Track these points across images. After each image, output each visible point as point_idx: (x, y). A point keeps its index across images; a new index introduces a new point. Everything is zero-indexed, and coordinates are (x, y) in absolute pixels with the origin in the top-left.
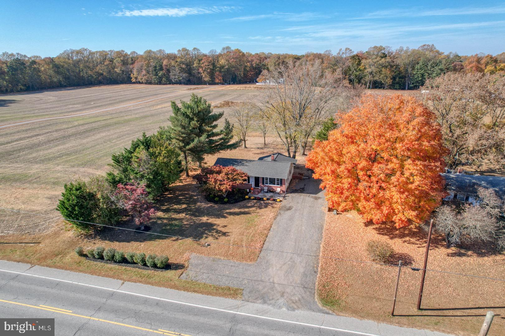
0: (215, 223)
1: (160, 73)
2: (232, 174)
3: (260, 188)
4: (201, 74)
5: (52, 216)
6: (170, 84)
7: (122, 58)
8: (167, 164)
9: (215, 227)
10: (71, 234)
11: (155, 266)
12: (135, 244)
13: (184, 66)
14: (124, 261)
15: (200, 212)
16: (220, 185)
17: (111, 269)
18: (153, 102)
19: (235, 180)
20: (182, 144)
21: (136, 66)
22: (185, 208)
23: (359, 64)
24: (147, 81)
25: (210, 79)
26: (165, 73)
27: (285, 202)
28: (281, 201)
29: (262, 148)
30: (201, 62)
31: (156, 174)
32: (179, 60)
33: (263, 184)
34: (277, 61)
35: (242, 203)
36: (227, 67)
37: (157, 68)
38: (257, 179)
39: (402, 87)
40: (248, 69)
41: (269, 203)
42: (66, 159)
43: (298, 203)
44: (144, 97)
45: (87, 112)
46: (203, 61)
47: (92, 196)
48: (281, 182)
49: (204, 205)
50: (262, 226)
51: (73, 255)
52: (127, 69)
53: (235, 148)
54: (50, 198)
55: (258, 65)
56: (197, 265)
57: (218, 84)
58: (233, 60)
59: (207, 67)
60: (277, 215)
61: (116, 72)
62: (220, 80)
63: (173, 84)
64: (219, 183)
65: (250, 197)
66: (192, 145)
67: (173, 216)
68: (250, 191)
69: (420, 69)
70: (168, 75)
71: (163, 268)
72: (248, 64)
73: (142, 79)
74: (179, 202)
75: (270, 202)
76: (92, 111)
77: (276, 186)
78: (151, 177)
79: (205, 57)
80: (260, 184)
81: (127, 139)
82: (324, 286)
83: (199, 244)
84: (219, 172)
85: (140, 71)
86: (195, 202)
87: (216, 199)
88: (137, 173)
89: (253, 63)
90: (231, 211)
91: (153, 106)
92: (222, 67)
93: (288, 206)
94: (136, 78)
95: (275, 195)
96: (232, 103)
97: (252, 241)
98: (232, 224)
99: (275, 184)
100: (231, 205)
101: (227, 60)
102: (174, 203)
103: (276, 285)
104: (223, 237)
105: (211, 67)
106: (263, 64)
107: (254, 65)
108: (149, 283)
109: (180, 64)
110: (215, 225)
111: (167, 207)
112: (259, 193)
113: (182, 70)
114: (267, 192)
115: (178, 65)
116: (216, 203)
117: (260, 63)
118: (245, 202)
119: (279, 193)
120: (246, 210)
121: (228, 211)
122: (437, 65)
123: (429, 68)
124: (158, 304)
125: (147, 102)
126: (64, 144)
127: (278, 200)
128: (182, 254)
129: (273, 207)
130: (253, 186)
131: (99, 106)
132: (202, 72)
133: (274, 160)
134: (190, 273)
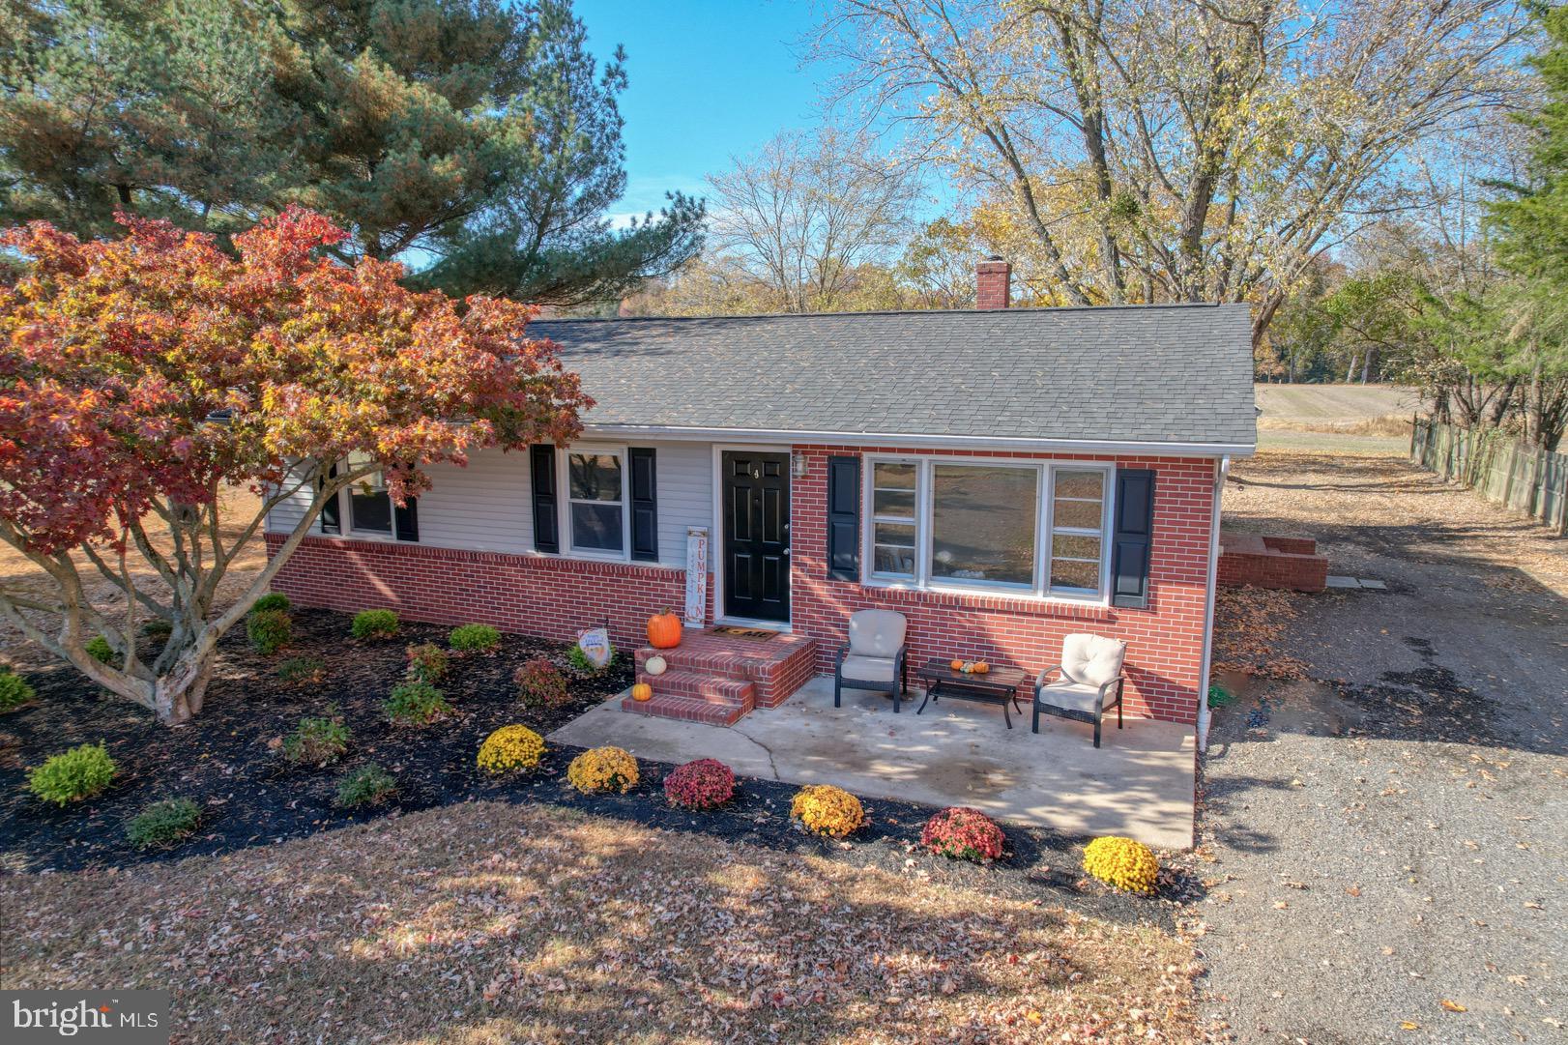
3: (789, 634)
33: (842, 568)
41: (903, 928)
77: (1038, 597)
80: (804, 573)
95: (1032, 747)
99: (1020, 576)
112: (756, 699)
114: (894, 696)
130: (694, 603)
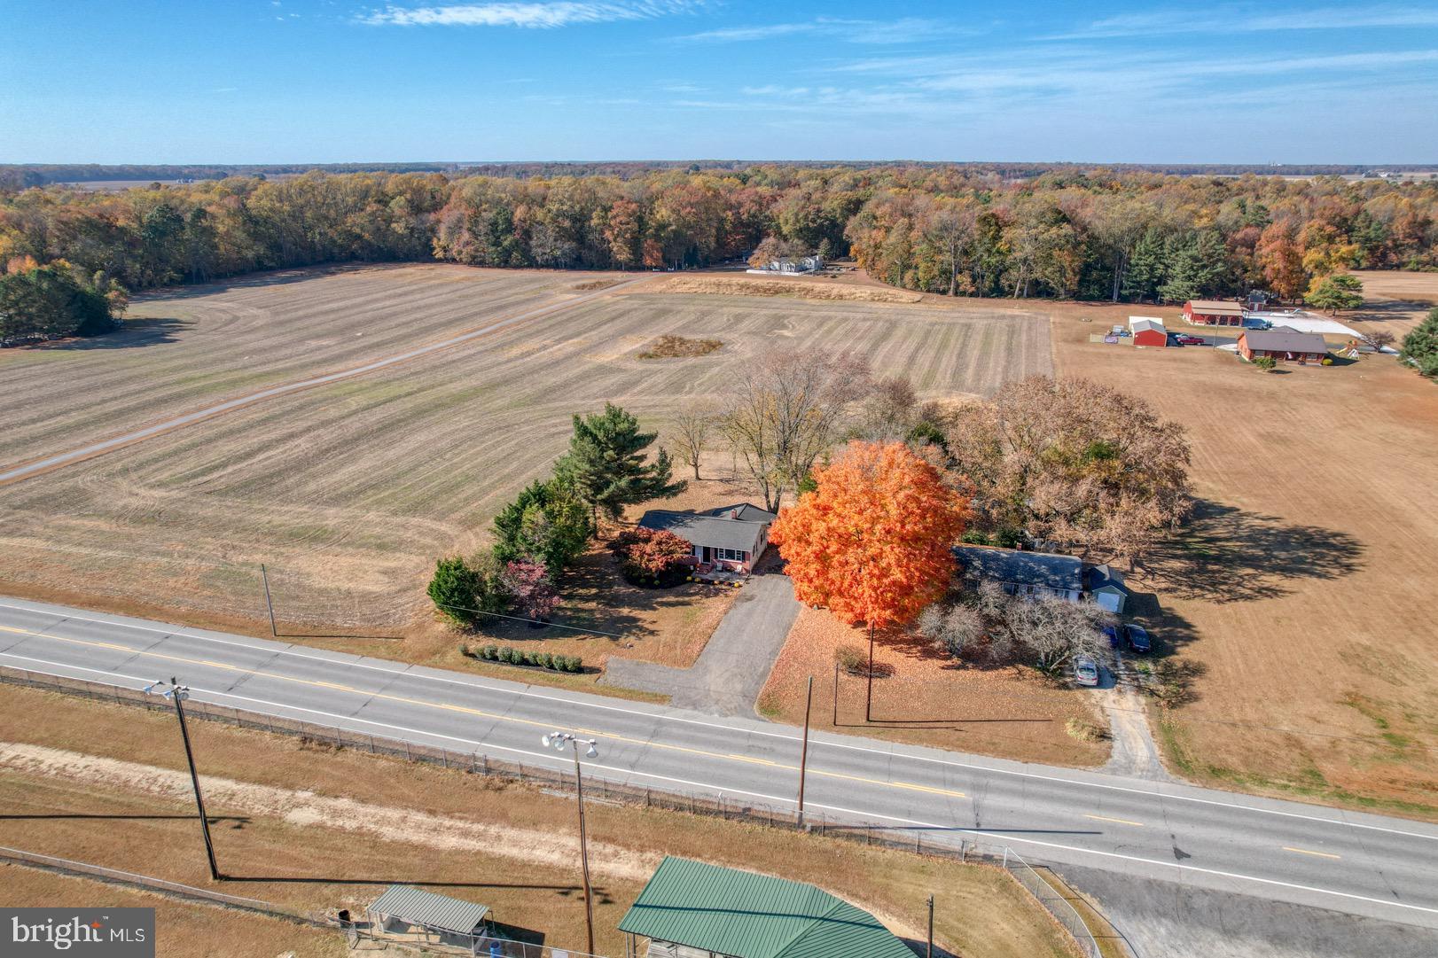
0: (640, 616)
1: (507, 241)
2: (666, 542)
3: (710, 564)
4: (609, 242)
5: (400, 601)
6: (530, 266)
7: (408, 196)
8: (570, 529)
9: (639, 623)
10: (442, 627)
11: (564, 669)
12: (534, 643)
13: (567, 224)
14: (524, 662)
15: (617, 601)
16: (649, 560)
17: (509, 672)
18: (499, 335)
19: (671, 552)
20: (590, 492)
21: (447, 217)
22: (596, 594)
23: (996, 238)
24: (474, 257)
25: (632, 257)
26: (521, 241)
27: (746, 589)
28: (740, 586)
29: (728, 481)
30: (610, 214)
31: (557, 544)
32: (554, 207)
33: (716, 557)
34: (803, 207)
35: (680, 589)
36: (674, 227)
37: (500, 228)
38: (706, 550)
39: (1105, 296)
40: (728, 227)
41: (722, 589)
42: (375, 498)
43: (766, 590)
44: (476, 314)
45: (358, 363)
46: (614, 212)
47: (474, 577)
48: (743, 556)
49: (624, 590)
50: (705, 622)
51: (454, 655)
52: (423, 223)
53: (675, 495)
54: (385, 573)
55: (754, 216)
56: (616, 670)
57: (650, 269)
58: (688, 209)
59: (624, 227)
60: (730, 608)
61: (394, 232)
62: (655, 260)
63: (539, 266)
64: (646, 557)
65: (693, 579)
66: (606, 493)
67: (579, 606)
68: (695, 569)
69: (1146, 253)
70: (527, 244)
71: (574, 671)
72: (730, 213)
73: (460, 252)
74: (586, 585)
75: (724, 587)
76: (367, 360)
77: (735, 561)
78: (551, 550)
79: (619, 203)
80: (712, 558)
81: (472, 452)
82: (769, 696)
83: (618, 645)
84: (647, 541)
85: (454, 230)
86: (610, 585)
87: (642, 581)
88: (531, 544)
89: (741, 210)
90: (664, 600)
91: (501, 346)
92: (662, 226)
93: (749, 594)
94: (445, 249)
95: (734, 576)
96: (682, 342)
97: (689, 642)
98: (664, 618)
99: (733, 559)
100: (665, 592)
101: (673, 211)
102: (578, 586)
103: (712, 693)
104: (651, 637)
105: (635, 226)
106: (766, 217)
107: (745, 217)
108: (559, 687)
109: (558, 216)
110: (639, 620)
111: (569, 591)
112: (708, 572)
113: (563, 234)
114: (721, 571)
115: (554, 220)
116: (641, 586)
117: (760, 210)
118: (686, 585)
119: (739, 574)
120: (687, 599)
121: (659, 600)
122: (1184, 246)
123: (1166, 251)
124: (574, 707)
125: (485, 335)
126: (353, 459)
127: (736, 585)
128: (597, 655)
129: (726, 596)
130: (700, 561)
131: (378, 345)
132: (611, 238)
133: (737, 518)
134: (609, 678)
